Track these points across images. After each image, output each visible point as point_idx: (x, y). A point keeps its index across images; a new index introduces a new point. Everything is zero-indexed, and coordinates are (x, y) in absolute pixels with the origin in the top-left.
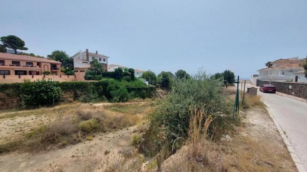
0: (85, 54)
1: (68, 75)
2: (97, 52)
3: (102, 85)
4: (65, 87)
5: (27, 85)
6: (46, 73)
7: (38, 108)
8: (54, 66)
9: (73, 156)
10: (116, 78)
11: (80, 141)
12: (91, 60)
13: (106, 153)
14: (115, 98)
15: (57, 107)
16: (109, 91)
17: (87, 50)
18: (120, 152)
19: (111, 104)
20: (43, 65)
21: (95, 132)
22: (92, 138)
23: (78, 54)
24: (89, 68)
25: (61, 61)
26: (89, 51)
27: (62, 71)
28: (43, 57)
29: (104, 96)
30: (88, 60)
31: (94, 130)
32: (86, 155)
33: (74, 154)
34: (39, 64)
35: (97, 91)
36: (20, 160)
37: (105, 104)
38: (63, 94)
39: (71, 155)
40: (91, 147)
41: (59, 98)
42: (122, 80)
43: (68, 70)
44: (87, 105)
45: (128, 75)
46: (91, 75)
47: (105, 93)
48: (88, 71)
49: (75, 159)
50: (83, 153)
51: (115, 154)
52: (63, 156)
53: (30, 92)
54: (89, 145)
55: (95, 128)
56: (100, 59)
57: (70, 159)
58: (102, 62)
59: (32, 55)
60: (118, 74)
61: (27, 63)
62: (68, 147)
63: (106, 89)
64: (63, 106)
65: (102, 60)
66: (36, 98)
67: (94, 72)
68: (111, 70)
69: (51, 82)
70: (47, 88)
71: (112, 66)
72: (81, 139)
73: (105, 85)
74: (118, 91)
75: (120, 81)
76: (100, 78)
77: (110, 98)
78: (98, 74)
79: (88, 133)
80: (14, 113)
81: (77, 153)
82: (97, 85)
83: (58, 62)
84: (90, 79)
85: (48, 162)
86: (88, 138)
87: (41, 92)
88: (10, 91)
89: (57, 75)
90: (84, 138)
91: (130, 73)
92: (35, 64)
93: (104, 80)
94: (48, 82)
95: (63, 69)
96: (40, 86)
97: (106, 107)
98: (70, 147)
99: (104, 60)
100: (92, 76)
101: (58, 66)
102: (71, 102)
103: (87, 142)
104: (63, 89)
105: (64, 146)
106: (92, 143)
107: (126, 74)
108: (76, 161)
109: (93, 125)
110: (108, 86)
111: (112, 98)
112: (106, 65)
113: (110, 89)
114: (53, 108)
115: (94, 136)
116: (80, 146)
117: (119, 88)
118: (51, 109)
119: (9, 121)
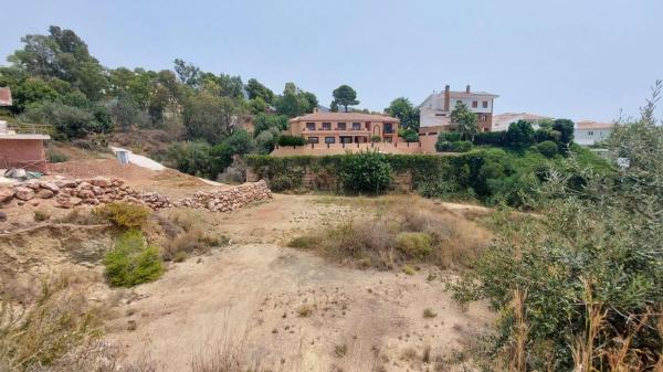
0: (443, 96)
1: (408, 141)
2: (468, 88)
3: (469, 162)
4: (399, 163)
5: (349, 158)
6: (377, 140)
7: (357, 195)
8: (388, 127)
9: (370, 291)
10: (509, 146)
11: (390, 268)
12: (452, 108)
13: (428, 315)
14: (497, 196)
15: (381, 198)
16: (484, 178)
17: (447, 87)
18: (457, 328)
19: (484, 209)
20: (372, 125)
21: (423, 260)
22: (413, 270)
23: (430, 98)
24: (446, 126)
25: (400, 116)
26: (451, 90)
27: (399, 136)
28: (379, 114)
29: (471, 190)
30: (447, 109)
31: (422, 256)
32: (391, 299)
33: (372, 288)
34: (368, 125)
35: (457, 175)
36: (312, 265)
37: (470, 207)
38: (393, 175)
39: (368, 287)
40: (405, 287)
41: (387, 183)
42: (528, 152)
43: (410, 132)
44: (429, 202)
45: (551, 138)
46: (449, 140)
47: (474, 182)
48: (444, 132)
49: (371, 296)
50: (386, 292)
51: (446, 326)
52: (358, 282)
53: (350, 169)
54: (403, 283)
55: (425, 253)
56: (475, 104)
57: (365, 293)
58: (480, 109)
59: (366, 112)
60: (518, 137)
61: (354, 124)
62: (370, 271)
63: (478, 173)
64: (389, 197)
65: (480, 104)
66: (357, 179)
67: (456, 133)
68: (500, 126)
69: (378, 154)
70: (371, 164)
71: (503, 117)
72: (394, 266)
73: (477, 162)
74: (509, 180)
75: (522, 155)
76: (468, 148)
77: (484, 194)
78: (463, 139)
79: (409, 257)
80: (330, 197)
81: (377, 288)
82: (458, 162)
83: (396, 119)
84: (445, 149)
85: (337, 283)
86: (407, 267)
87: (364, 169)
88: (331, 166)
89: (391, 142)
90: (400, 265)
91: (558, 133)
92: (363, 125)
93: (475, 151)
94: (374, 154)
95: (402, 131)
96: (363, 161)
97: (469, 216)
98: (372, 272)
99: (485, 105)
100: (451, 144)
101: (395, 127)
102: (405, 192)
103: (402, 275)
104: (395, 168)
105: (364, 266)
106: (410, 281)
107: (541, 136)
108: (371, 301)
109: (421, 245)
110: (484, 167)
111: (489, 194)
112: (488, 117)
113: (489, 174)
114: (376, 199)
115: (418, 269)
116: (387, 277)
117: (514, 172)
118: (373, 200)
119: (322, 208)
